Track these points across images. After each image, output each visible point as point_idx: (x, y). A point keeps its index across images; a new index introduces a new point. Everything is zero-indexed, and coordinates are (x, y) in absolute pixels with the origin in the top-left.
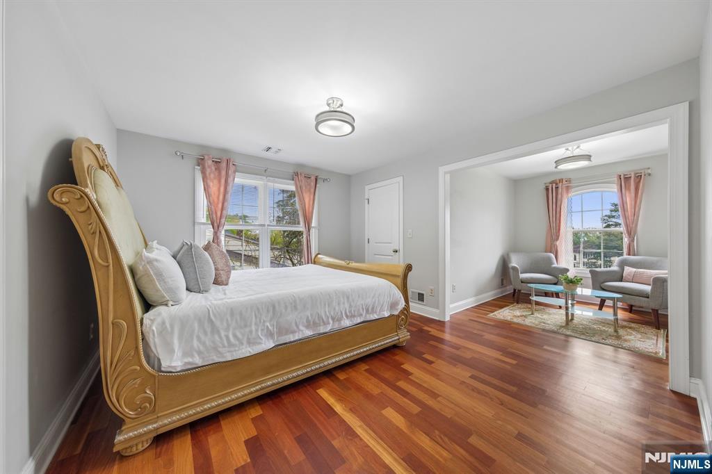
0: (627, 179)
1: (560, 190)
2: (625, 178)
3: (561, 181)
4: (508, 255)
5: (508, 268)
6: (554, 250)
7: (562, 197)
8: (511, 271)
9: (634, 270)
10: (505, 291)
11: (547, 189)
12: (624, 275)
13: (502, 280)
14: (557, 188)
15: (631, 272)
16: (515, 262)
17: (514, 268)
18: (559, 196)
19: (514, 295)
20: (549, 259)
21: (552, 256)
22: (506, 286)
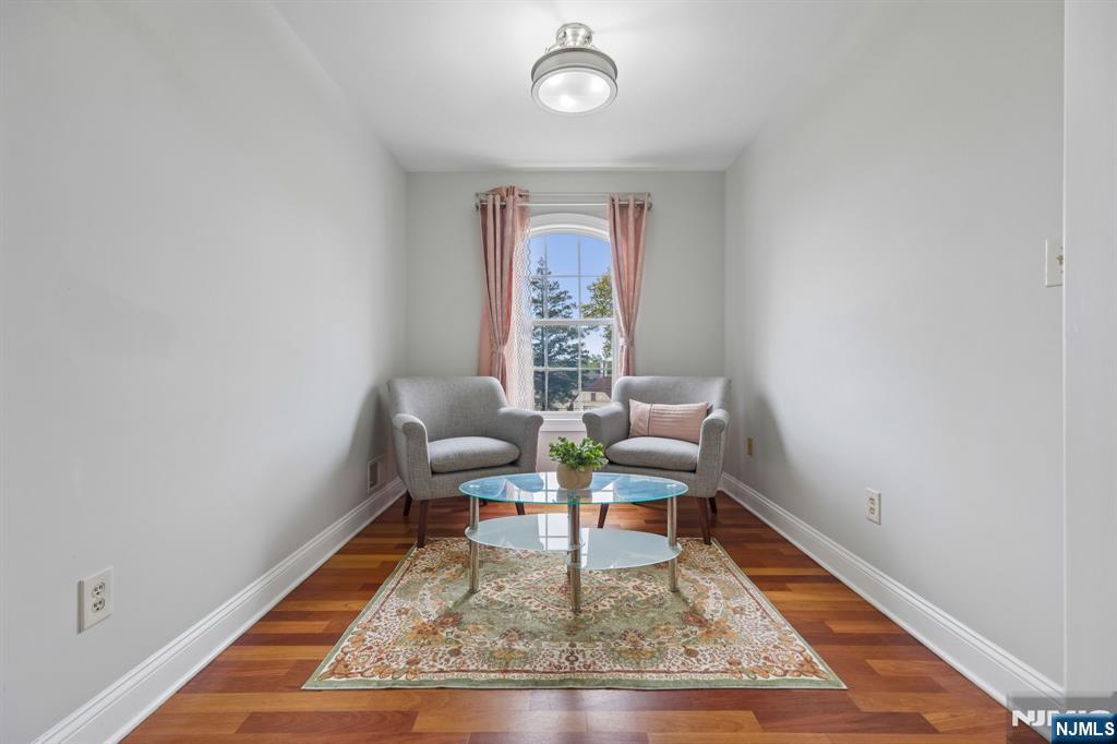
0: (624, 208)
1: (509, 213)
2: (621, 207)
3: (510, 191)
4: (390, 385)
5: (392, 428)
6: (497, 368)
7: (513, 231)
8: (402, 440)
9: (647, 407)
10: (382, 501)
11: (484, 209)
12: (632, 422)
13: (374, 468)
14: (503, 207)
15: (643, 413)
16: (410, 411)
17: (411, 429)
18: (509, 229)
19: (406, 512)
20: (492, 392)
21: (496, 382)
22: (383, 485)
